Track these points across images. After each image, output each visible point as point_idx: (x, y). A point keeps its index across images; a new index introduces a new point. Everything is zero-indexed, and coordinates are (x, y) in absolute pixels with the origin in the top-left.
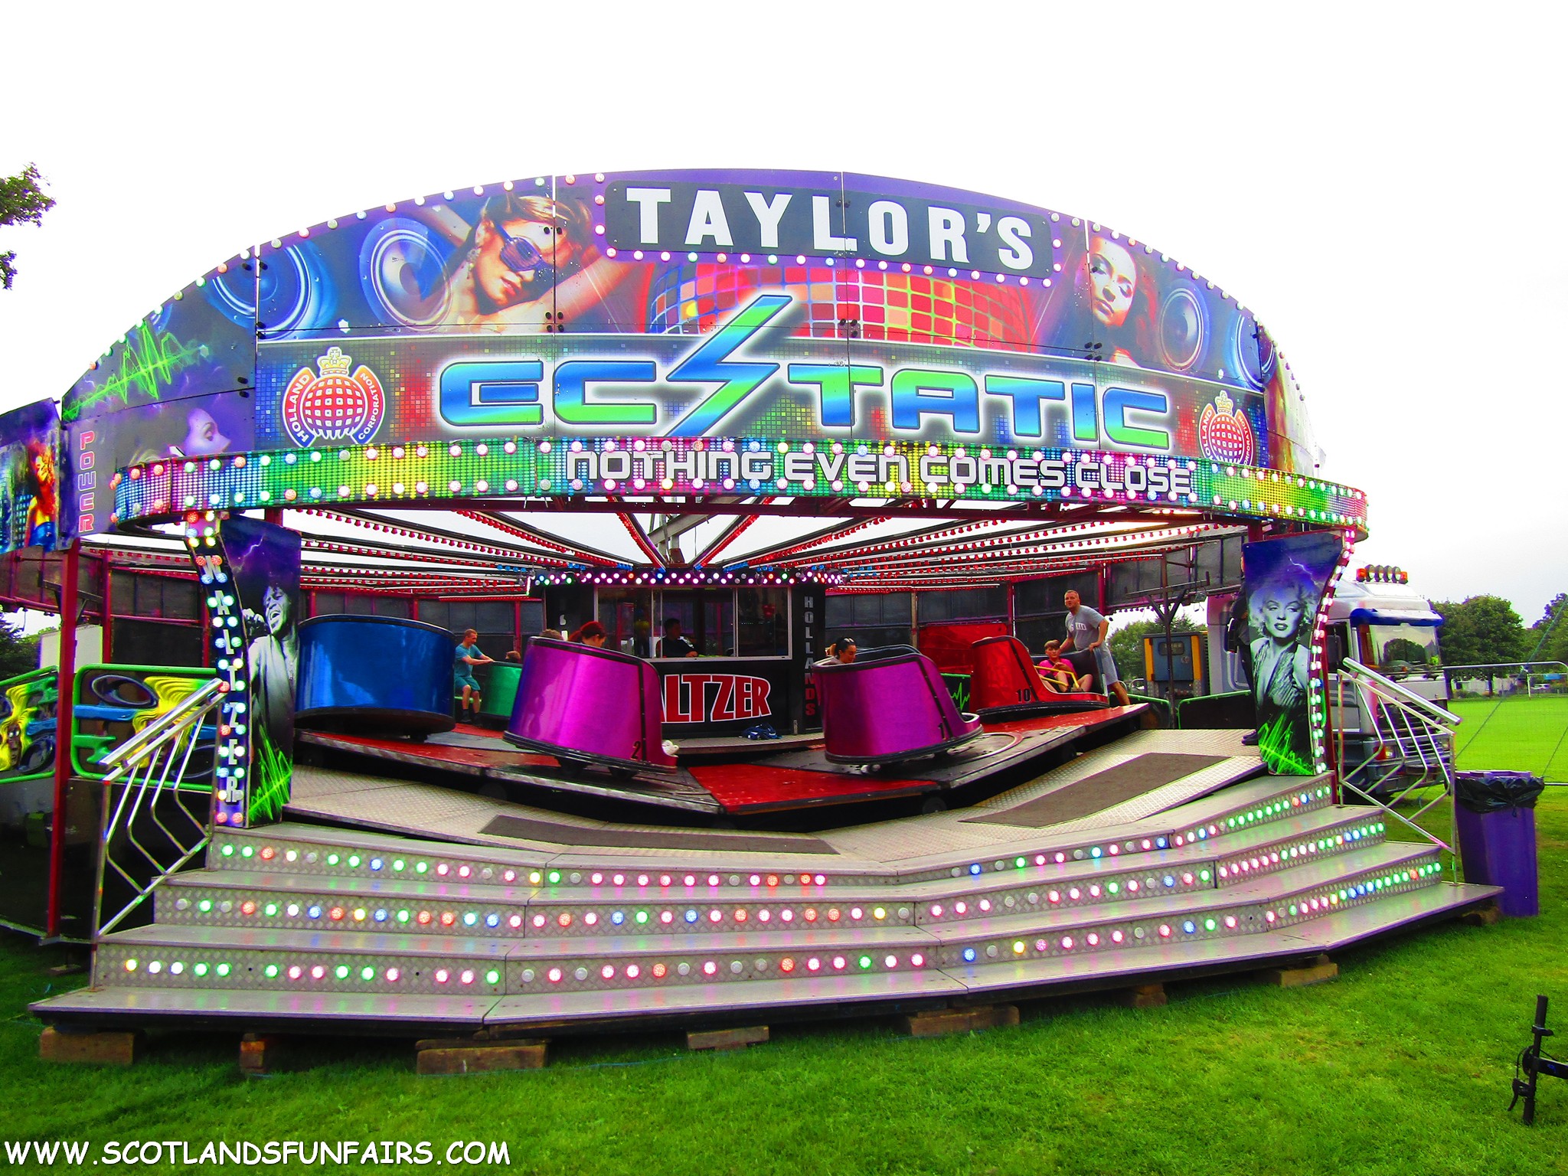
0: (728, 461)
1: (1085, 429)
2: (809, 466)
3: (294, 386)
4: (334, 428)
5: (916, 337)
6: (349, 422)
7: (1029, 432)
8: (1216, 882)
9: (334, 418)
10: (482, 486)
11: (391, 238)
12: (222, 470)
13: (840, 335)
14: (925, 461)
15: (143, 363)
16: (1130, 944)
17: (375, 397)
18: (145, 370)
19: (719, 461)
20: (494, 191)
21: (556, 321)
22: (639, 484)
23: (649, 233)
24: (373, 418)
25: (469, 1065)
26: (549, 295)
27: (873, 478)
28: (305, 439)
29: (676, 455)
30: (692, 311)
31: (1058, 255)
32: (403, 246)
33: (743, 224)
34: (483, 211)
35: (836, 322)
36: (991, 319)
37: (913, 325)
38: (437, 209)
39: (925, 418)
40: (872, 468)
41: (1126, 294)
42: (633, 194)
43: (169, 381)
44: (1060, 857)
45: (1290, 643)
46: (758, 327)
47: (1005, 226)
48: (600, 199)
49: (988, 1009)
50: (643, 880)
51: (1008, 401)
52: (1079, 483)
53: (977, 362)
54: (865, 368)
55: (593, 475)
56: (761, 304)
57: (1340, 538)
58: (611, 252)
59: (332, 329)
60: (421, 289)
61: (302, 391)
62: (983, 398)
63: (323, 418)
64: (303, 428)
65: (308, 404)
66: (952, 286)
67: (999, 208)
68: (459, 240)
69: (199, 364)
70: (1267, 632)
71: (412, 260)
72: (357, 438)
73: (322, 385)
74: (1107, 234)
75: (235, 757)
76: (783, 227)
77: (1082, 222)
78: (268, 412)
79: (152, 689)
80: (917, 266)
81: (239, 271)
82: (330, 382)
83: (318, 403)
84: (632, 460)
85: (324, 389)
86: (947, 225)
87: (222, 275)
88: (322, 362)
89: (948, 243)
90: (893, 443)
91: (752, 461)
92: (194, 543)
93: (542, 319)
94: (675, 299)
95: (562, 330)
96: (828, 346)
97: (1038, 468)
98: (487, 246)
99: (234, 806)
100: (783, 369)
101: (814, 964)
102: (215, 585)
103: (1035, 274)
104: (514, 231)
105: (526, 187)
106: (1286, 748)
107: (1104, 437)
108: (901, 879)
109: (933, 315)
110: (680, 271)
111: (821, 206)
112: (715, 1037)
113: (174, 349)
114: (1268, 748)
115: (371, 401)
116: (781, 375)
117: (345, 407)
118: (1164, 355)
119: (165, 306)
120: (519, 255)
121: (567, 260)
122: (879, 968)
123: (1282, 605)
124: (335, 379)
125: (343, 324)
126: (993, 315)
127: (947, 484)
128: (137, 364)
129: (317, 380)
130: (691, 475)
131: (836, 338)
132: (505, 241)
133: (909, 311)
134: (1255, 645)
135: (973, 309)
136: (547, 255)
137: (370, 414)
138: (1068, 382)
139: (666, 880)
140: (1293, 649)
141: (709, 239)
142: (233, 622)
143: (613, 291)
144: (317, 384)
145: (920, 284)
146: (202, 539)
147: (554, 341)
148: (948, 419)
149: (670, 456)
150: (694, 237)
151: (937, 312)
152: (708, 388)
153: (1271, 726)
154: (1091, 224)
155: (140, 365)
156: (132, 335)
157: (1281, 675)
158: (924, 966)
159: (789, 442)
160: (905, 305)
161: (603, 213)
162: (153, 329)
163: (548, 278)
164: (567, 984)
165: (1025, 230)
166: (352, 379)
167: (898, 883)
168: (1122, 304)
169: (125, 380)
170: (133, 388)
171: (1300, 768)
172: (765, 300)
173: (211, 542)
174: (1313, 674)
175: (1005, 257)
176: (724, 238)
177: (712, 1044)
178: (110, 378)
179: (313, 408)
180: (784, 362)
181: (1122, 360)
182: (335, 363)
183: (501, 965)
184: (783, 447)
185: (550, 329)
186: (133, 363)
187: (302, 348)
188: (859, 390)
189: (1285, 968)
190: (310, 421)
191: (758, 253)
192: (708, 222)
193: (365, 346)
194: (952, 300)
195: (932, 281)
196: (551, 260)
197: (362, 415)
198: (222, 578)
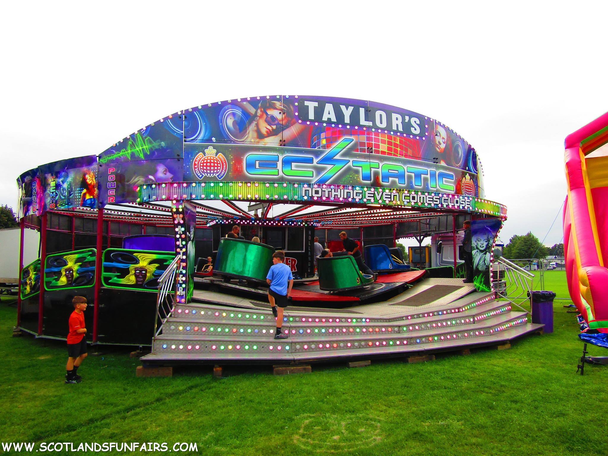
0: (350, 192)
1: (433, 185)
2: (372, 195)
3: (197, 158)
4: (210, 173)
5: (389, 154)
6: (215, 171)
7: (418, 185)
8: (474, 322)
9: (210, 170)
10: (276, 197)
11: (230, 111)
12: (187, 187)
13: (367, 152)
14: (404, 195)
15: (137, 146)
16: (458, 338)
17: (224, 164)
18: (138, 149)
19: (347, 192)
20: (263, 98)
21: (283, 143)
22: (324, 198)
23: (311, 116)
24: (224, 171)
25: (290, 372)
26: (281, 134)
27: (390, 200)
28: (201, 176)
29: (335, 190)
30: (324, 142)
31: (427, 130)
32: (234, 114)
33: (339, 115)
34: (260, 105)
35: (366, 148)
36: (409, 149)
37: (388, 150)
38: (245, 103)
39: (391, 179)
40: (389, 196)
41: (444, 143)
42: (306, 103)
43: (148, 153)
44: (431, 315)
45: (485, 251)
46: (344, 148)
47: (413, 120)
48: (296, 104)
49: (428, 355)
50: (317, 320)
51: (413, 175)
52: (443, 203)
53: (405, 162)
54: (375, 163)
55: (310, 195)
56: (345, 141)
57: (501, 221)
58: (300, 121)
59: (210, 140)
60: (240, 129)
61: (199, 160)
62: (406, 174)
63: (207, 170)
64: (200, 172)
65: (202, 165)
66: (398, 138)
67: (412, 114)
68: (252, 114)
69: (161, 148)
70: (477, 248)
71: (236, 119)
72: (218, 177)
73: (206, 158)
74: (439, 124)
75: (182, 280)
76: (351, 117)
77: (433, 120)
78: (188, 166)
79: (137, 257)
80: (389, 132)
81: (176, 118)
82: (209, 158)
83: (205, 164)
84: (322, 191)
85: (207, 160)
86: (397, 119)
87: (170, 119)
88: (206, 151)
89: (397, 125)
90: (395, 189)
91: (357, 193)
92: (174, 210)
93: (278, 141)
94: (319, 139)
95: (284, 146)
96: (364, 155)
97: (433, 198)
98: (261, 117)
99: (182, 297)
100: (351, 162)
101: (377, 343)
102: (179, 224)
103: (421, 135)
104: (270, 112)
105: (273, 98)
106: (482, 283)
107: (438, 187)
108: (390, 320)
109: (393, 147)
110: (320, 130)
111: (362, 111)
112: (356, 364)
113: (150, 142)
114: (477, 283)
115: (223, 165)
116: (350, 164)
117: (214, 166)
118: (453, 163)
119: (147, 127)
120: (271, 120)
121: (286, 123)
122: (395, 345)
123: (482, 240)
124: (211, 157)
125: (213, 139)
126: (410, 148)
127: (409, 202)
128: (135, 146)
129: (204, 157)
130: (339, 197)
131: (366, 153)
132: (267, 115)
133: (386, 145)
134: (474, 252)
135: (404, 146)
136: (280, 121)
137: (223, 169)
138: (429, 170)
139: (324, 320)
140: (485, 254)
141: (329, 119)
142: (183, 236)
143: (301, 133)
144: (205, 158)
145: (390, 137)
146: (178, 209)
147: (282, 149)
148: (397, 180)
149: (333, 190)
150: (325, 118)
151: (394, 146)
152: (329, 167)
153: (478, 277)
154: (436, 121)
155: (136, 147)
156: (133, 136)
157: (481, 261)
158: (407, 344)
159: (367, 188)
160: (385, 144)
161: (298, 109)
162: (142, 135)
163: (281, 128)
164: (309, 350)
165: (418, 122)
166: (216, 157)
167: (389, 322)
168: (443, 146)
169: (129, 151)
170: (133, 155)
171: (486, 290)
172: (345, 140)
173: (181, 210)
174: (491, 261)
175: (412, 129)
176: (334, 119)
177: (356, 366)
178: (122, 150)
179: (203, 166)
180: (351, 160)
181: (443, 164)
182: (210, 152)
183: (290, 344)
184: (365, 189)
185: (281, 145)
186: (133, 146)
187: (200, 146)
188: (373, 170)
189: (498, 345)
190: (202, 170)
191: (344, 125)
192: (329, 114)
193: (221, 146)
194: (398, 143)
195: (393, 136)
196: (281, 123)
197: (220, 169)
198: (182, 222)
